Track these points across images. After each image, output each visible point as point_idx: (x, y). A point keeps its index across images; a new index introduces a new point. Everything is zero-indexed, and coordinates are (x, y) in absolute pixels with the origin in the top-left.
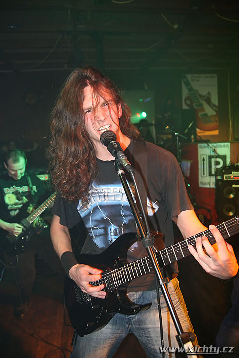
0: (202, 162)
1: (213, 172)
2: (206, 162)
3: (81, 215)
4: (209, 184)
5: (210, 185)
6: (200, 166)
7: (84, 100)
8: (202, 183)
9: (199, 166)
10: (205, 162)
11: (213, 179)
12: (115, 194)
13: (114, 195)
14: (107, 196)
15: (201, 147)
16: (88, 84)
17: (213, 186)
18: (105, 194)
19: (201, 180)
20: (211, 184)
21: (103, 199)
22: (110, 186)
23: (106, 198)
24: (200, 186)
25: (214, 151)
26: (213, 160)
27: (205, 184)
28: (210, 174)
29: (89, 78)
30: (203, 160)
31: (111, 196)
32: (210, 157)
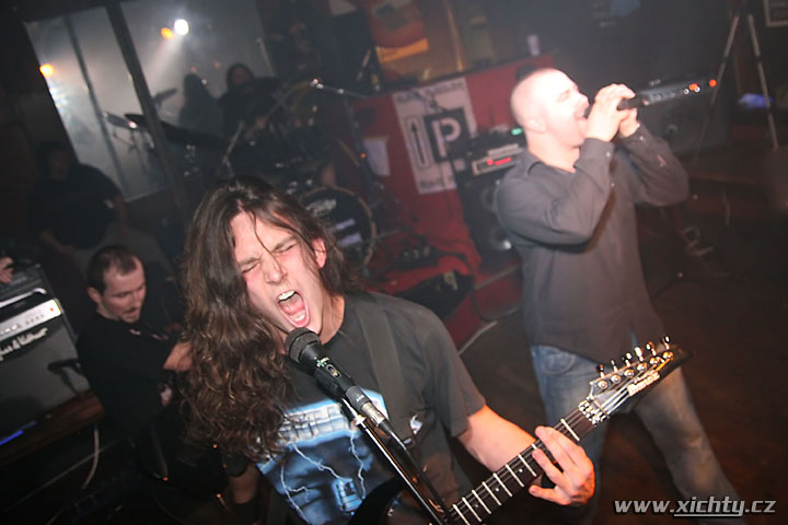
0: (412, 135)
1: (443, 153)
2: (422, 133)
3: (262, 469)
4: (441, 181)
5: (443, 185)
6: (410, 145)
7: (234, 245)
8: (424, 184)
9: (408, 146)
10: (419, 133)
11: (446, 170)
12: (332, 418)
13: (331, 422)
14: (317, 425)
15: (400, 100)
16: (240, 209)
17: (451, 185)
18: (312, 424)
19: (419, 176)
20: (446, 180)
21: (309, 434)
22: (317, 405)
23: (316, 431)
24: (422, 191)
25: (434, 105)
26: (436, 125)
27: (432, 184)
28: (438, 159)
29: (243, 197)
30: (414, 129)
31: (325, 424)
32: (428, 120)
